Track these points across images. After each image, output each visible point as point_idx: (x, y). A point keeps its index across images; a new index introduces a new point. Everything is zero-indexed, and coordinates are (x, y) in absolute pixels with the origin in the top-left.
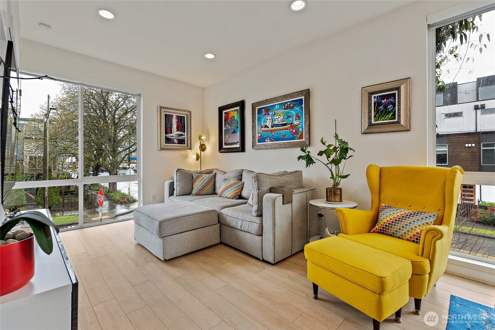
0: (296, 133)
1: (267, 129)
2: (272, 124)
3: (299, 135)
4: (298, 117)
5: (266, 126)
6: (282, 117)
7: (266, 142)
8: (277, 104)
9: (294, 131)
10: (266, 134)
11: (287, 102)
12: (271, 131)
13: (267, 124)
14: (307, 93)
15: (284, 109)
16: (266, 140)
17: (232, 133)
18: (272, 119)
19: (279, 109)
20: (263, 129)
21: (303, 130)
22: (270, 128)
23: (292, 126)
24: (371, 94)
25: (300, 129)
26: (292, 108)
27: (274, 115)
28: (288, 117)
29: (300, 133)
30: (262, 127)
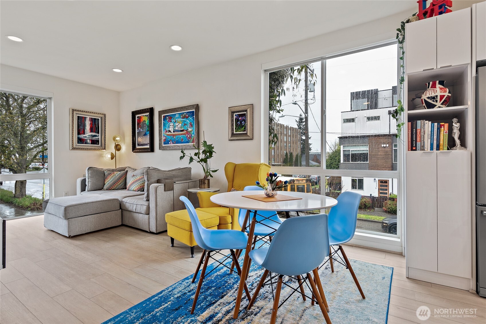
0: (190, 137)
1: (170, 133)
2: (174, 129)
3: (192, 140)
4: (191, 125)
5: (170, 131)
6: (180, 125)
7: (169, 144)
8: (177, 114)
9: (189, 136)
10: (169, 138)
11: (184, 113)
12: (173, 135)
13: (170, 129)
14: (197, 107)
15: (182, 118)
16: (170, 143)
17: (144, 135)
18: (174, 126)
19: (178, 118)
20: (167, 133)
21: (194, 136)
22: (173, 133)
23: (188, 132)
24: (233, 113)
25: (193, 135)
26: (187, 118)
27: (175, 122)
28: (185, 124)
29: (192, 138)
30: (166, 132)
